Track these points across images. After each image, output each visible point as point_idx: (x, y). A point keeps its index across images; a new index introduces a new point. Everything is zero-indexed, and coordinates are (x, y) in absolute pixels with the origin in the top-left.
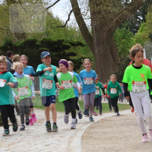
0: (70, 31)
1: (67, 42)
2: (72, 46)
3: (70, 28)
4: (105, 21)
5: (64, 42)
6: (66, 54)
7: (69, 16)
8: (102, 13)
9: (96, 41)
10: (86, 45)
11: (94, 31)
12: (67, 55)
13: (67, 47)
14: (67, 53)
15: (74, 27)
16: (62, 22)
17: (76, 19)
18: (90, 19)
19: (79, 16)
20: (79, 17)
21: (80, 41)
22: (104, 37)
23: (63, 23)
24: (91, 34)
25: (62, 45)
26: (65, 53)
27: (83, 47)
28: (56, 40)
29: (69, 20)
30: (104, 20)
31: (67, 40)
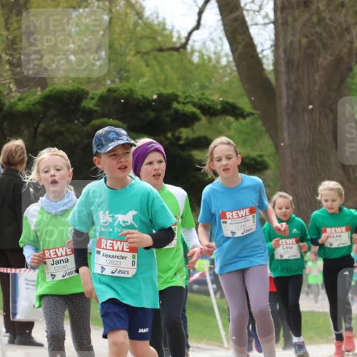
0: (198, 66)
1: (188, 103)
2: (204, 114)
3: (202, 56)
4: (325, 35)
5: (179, 103)
6: (182, 142)
7: (200, 13)
8: (314, 7)
9: (285, 101)
10: (252, 114)
11: (283, 69)
12: (185, 144)
13: (189, 120)
14: (187, 138)
15: (215, 53)
16: (175, 35)
17: (225, 25)
18: (272, 26)
19: (234, 15)
20: (236, 20)
21: (230, 101)
22: (317, 88)
23: (179, 38)
24: (272, 77)
25: (172, 111)
26: (179, 138)
27: (241, 120)
29: (197, 27)
30: (318, 29)
31: (187, 94)
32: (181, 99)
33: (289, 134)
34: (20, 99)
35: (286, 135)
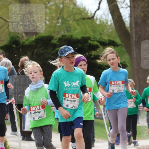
0: (99, 25)
1: (95, 41)
2: (101, 45)
5: (91, 40)
6: (92, 57)
7: (100, 3)
9: (134, 39)
10: (121, 45)
11: (133, 26)
13: (95, 48)
14: (94, 55)
15: (106, 20)
17: (110, 8)
19: (113, 4)
20: (114, 6)
21: (112, 39)
23: (91, 14)
24: (129, 29)
25: (88, 44)
26: (91, 55)
28: (79, 37)
31: (94, 37)
32: (92, 39)
33: (136, 53)
34: (27, 40)
35: (135, 53)
